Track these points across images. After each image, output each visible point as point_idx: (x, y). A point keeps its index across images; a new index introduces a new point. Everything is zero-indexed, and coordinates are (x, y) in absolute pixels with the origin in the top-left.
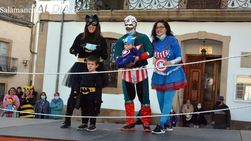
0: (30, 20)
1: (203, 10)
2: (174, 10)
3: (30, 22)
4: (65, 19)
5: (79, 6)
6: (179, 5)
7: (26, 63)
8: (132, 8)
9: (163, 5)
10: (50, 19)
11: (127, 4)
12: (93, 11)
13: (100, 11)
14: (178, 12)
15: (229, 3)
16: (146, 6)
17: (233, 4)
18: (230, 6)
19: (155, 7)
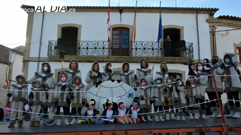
1: (121, 57)
2: (106, 56)
4: (40, 60)
5: (50, 52)
6: (108, 54)
7: (6, 87)
8: (82, 55)
9: (100, 53)
10: (30, 60)
11: (79, 53)
12: (59, 56)
14: (108, 57)
15: (134, 53)
16: (91, 54)
17: (136, 54)
18: (134, 55)
19: (95, 55)
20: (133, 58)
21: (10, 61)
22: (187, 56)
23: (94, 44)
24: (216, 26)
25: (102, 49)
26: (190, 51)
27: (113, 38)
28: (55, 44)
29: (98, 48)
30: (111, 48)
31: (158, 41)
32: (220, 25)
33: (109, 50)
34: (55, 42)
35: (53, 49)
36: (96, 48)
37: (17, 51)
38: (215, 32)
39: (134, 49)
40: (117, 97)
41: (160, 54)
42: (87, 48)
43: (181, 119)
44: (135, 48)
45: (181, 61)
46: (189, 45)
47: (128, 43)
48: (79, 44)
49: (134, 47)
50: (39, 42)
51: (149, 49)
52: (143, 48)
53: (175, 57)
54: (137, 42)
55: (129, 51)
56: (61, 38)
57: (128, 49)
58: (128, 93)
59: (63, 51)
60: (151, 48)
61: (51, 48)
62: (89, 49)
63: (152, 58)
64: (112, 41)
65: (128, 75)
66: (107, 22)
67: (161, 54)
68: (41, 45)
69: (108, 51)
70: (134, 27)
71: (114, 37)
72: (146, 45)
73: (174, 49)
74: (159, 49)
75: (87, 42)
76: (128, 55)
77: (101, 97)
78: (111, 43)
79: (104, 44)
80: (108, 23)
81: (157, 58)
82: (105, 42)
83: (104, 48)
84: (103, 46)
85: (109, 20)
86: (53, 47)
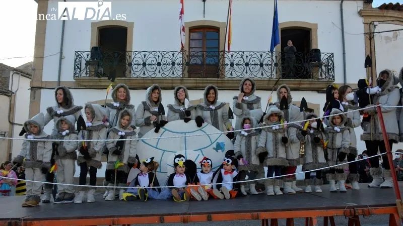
0: (8, 88)
1: (205, 79)
2: (177, 79)
3: (9, 90)
5: (78, 72)
6: (182, 74)
7: (4, 135)
8: (136, 76)
9: (167, 73)
10: (43, 86)
11: (130, 72)
12: (94, 78)
13: (102, 78)
14: (182, 81)
15: (228, 73)
16: (150, 74)
17: (231, 74)
18: (229, 76)
19: (159, 76)
20: (227, 82)
21: (10, 89)
22: (324, 76)
23: (157, 57)
24: (375, 23)
25: (171, 65)
26: (329, 67)
27: (191, 46)
28: (86, 57)
29: (164, 64)
30: (187, 64)
31: (272, 51)
32: (383, 22)
33: (182, 67)
34: (87, 53)
35: (83, 66)
36: (159, 64)
37: (22, 72)
38: (374, 33)
39: (227, 65)
40: (195, 150)
41: (274, 73)
42: (144, 64)
43: (314, 190)
44: (229, 63)
45: (312, 86)
46: (326, 57)
47: (217, 54)
48: (130, 57)
49: (227, 62)
50: (59, 55)
51: (255, 65)
52: (244, 64)
53: (302, 80)
54: (233, 53)
55: (219, 69)
56: (97, 46)
57: (217, 65)
58: (216, 143)
59: (102, 70)
60: (259, 63)
61: (81, 64)
62: (147, 66)
63: (261, 81)
64: (189, 51)
65: (216, 109)
66: (179, 15)
67: (276, 73)
68: (61, 59)
69: (181, 70)
70: (228, 25)
71: (193, 44)
72: (249, 57)
73: (300, 65)
74: (273, 64)
75: (144, 53)
76: (218, 76)
77: (164, 151)
78: (187, 53)
79: (175, 56)
80: (181, 17)
81: (269, 81)
82: (176, 54)
83: (173, 64)
84: (171, 60)
85: (182, 12)
86: (84, 62)
